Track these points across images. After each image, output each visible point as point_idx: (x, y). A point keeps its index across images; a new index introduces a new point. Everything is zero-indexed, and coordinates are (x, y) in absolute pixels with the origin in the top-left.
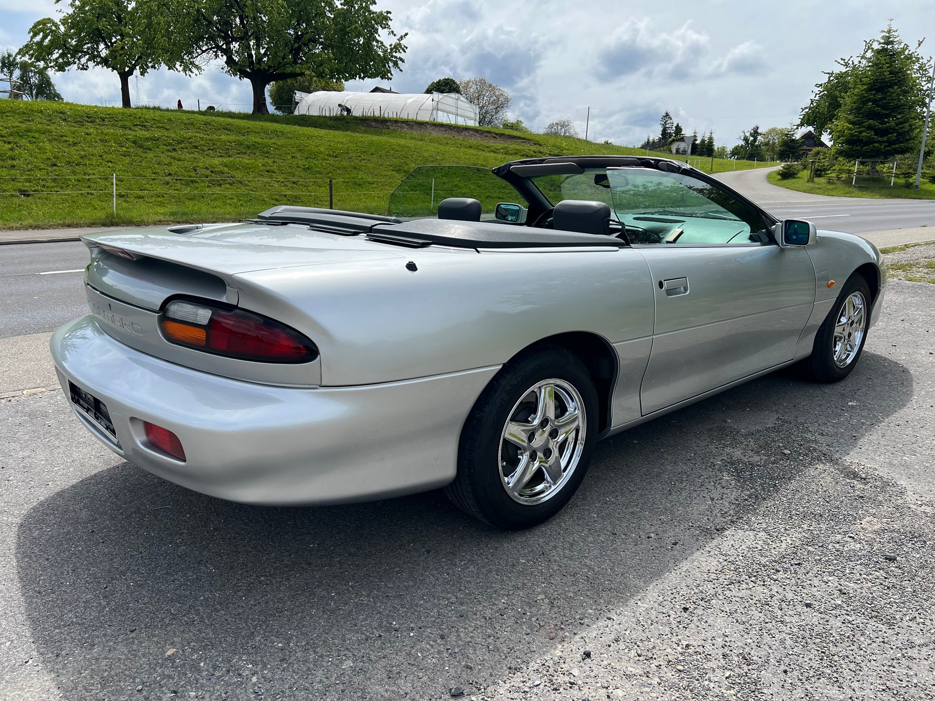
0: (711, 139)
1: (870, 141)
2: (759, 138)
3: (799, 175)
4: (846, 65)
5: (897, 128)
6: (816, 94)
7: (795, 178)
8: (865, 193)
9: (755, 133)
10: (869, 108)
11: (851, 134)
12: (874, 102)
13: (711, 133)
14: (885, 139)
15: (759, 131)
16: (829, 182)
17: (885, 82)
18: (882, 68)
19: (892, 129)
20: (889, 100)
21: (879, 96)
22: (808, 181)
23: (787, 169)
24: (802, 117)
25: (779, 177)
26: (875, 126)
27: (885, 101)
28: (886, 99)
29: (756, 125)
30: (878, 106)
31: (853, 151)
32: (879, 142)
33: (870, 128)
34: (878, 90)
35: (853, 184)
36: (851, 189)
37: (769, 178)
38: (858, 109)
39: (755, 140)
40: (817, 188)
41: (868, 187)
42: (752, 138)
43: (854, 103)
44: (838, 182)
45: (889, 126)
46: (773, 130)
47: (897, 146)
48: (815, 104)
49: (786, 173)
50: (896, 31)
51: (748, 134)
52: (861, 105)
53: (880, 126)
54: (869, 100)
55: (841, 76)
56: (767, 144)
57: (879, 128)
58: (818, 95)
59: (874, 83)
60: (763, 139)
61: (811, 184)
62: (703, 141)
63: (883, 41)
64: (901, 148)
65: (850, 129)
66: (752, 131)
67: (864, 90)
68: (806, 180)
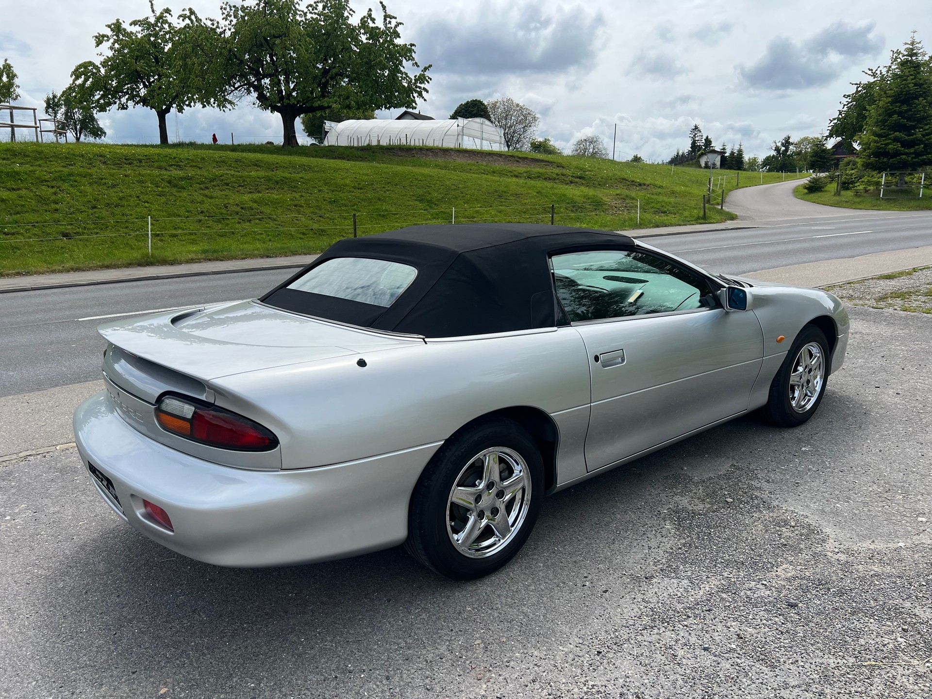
0: (740, 151)
1: (897, 154)
2: (791, 147)
3: (826, 188)
4: (874, 75)
5: (924, 139)
6: (844, 105)
7: (821, 191)
8: (893, 205)
9: (787, 143)
10: (895, 120)
11: (877, 146)
12: (900, 114)
13: (740, 146)
14: (912, 150)
15: (791, 141)
16: (856, 195)
17: (910, 94)
18: (906, 80)
19: (919, 140)
20: (915, 111)
21: (905, 108)
22: (835, 195)
23: (813, 183)
24: (830, 128)
25: (806, 191)
26: (901, 138)
27: (910, 113)
28: (911, 111)
29: (787, 134)
30: (903, 117)
31: (880, 163)
32: (906, 154)
33: (896, 140)
34: (903, 102)
35: (881, 196)
36: (879, 202)
37: (796, 192)
38: (884, 122)
39: (786, 150)
40: (844, 201)
41: (893, 199)
42: (783, 148)
43: (880, 115)
44: (866, 195)
45: (916, 138)
46: (806, 139)
47: (924, 157)
48: (843, 115)
49: (813, 187)
50: (920, 43)
51: (779, 144)
52: (886, 118)
53: (907, 138)
54: (895, 112)
55: (869, 86)
56: (799, 153)
57: (906, 140)
58: (846, 106)
59: (899, 95)
60: (795, 149)
61: (837, 198)
62: (732, 153)
63: (906, 53)
64: (929, 159)
65: (875, 142)
66: (784, 141)
67: (889, 102)
68: (833, 193)
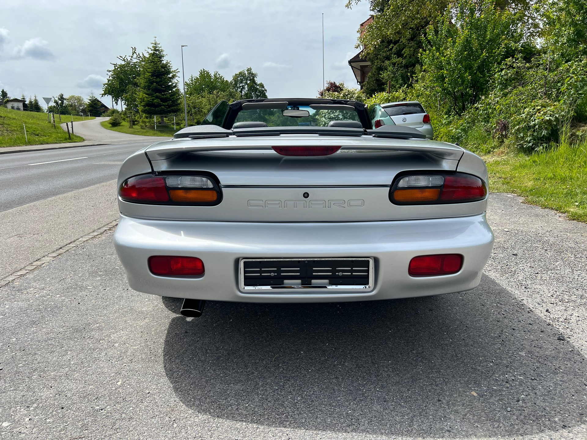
0: (36, 100)
1: (159, 105)
2: (65, 101)
3: (121, 124)
4: (124, 60)
5: (171, 98)
6: (110, 76)
7: (120, 126)
8: (164, 134)
9: (62, 98)
10: (155, 86)
11: (148, 100)
12: (156, 82)
13: (35, 97)
14: (166, 104)
15: (64, 97)
16: (142, 128)
17: (160, 72)
18: (156, 64)
19: (168, 98)
20: (164, 82)
21: (158, 80)
22: (130, 128)
23: (114, 120)
24: (104, 89)
25: (110, 125)
26: (160, 96)
27: (162, 83)
28: (162, 82)
29: (61, 93)
30: (159, 85)
31: (151, 110)
32: (164, 105)
33: (157, 97)
34: (157, 76)
35: (156, 129)
36: (155, 132)
37: (103, 126)
38: (149, 86)
39: (62, 103)
40: (137, 131)
41: (163, 131)
42: (60, 102)
43: (146, 83)
44: (146, 128)
45: (167, 97)
46: (73, 97)
47: (173, 108)
48: (110, 82)
49: (114, 123)
50: (159, 44)
51: (57, 99)
52: (150, 84)
53: (162, 97)
54: (154, 82)
55: (122, 66)
57: (162, 98)
58: (111, 77)
59: (154, 72)
60: (67, 102)
61: (131, 129)
62: (31, 102)
63: (153, 49)
64: (175, 109)
65: (147, 98)
66: (59, 97)
67: (150, 76)
68: (128, 127)
